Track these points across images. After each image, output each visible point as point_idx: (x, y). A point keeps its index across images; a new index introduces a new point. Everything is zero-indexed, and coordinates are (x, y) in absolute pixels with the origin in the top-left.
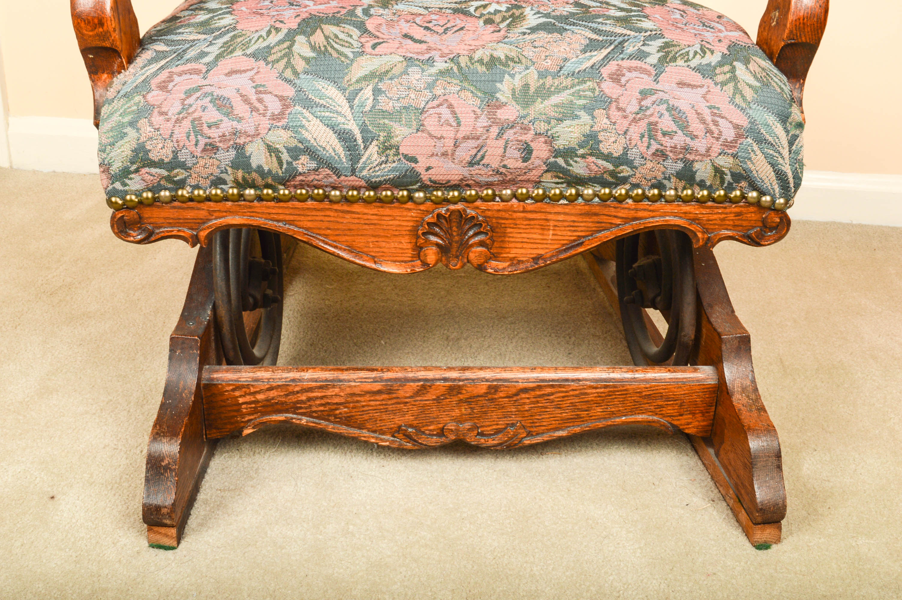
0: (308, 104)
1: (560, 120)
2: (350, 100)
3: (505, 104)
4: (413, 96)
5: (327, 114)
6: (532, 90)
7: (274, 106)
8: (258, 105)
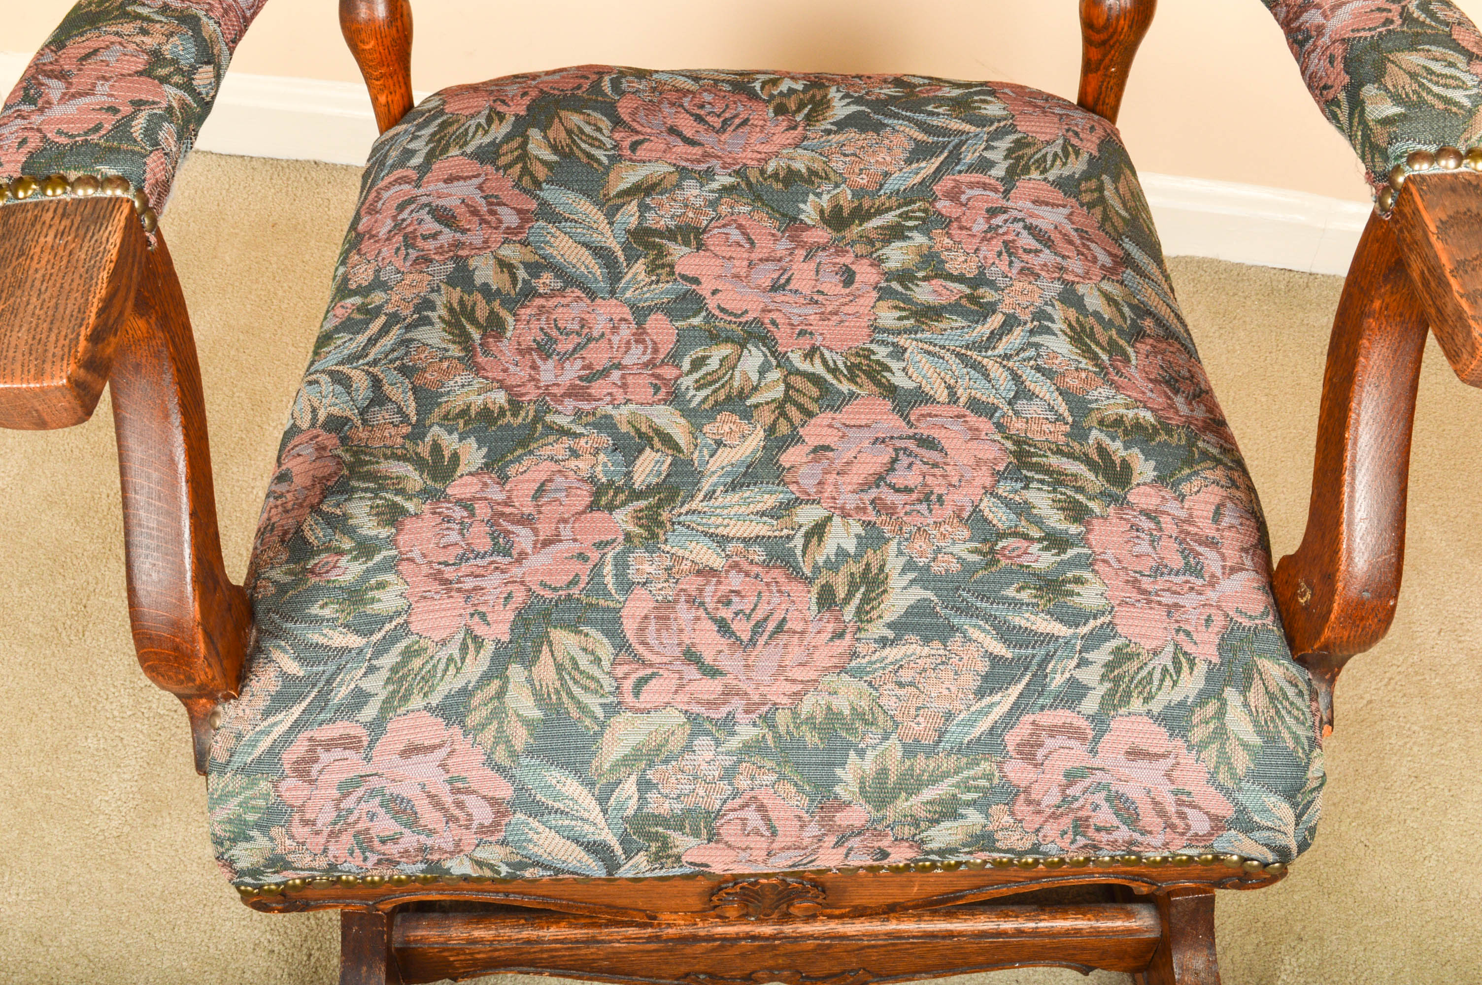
0: (537, 810)
1: (934, 822)
2: (602, 800)
3: (848, 804)
4: (701, 792)
5: (566, 822)
6: (893, 778)
7: (483, 814)
8: (457, 812)
